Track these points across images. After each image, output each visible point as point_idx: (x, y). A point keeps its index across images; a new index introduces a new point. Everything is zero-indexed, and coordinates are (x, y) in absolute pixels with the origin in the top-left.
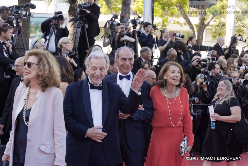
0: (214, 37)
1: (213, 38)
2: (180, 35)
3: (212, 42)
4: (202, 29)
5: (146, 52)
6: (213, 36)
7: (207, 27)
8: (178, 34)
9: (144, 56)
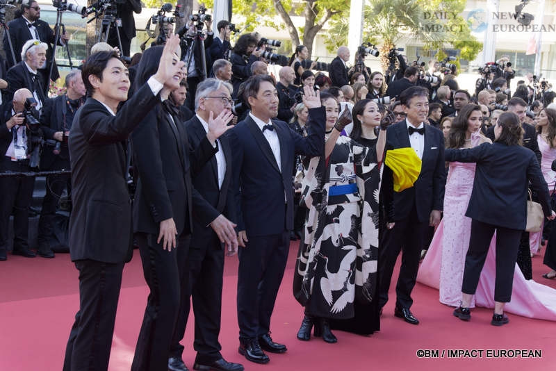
0: (331, 49)
1: (328, 50)
2: (274, 41)
3: (327, 57)
4: (311, 35)
5: (225, 67)
6: (328, 48)
7: (318, 33)
8: (271, 41)
9: (221, 75)
